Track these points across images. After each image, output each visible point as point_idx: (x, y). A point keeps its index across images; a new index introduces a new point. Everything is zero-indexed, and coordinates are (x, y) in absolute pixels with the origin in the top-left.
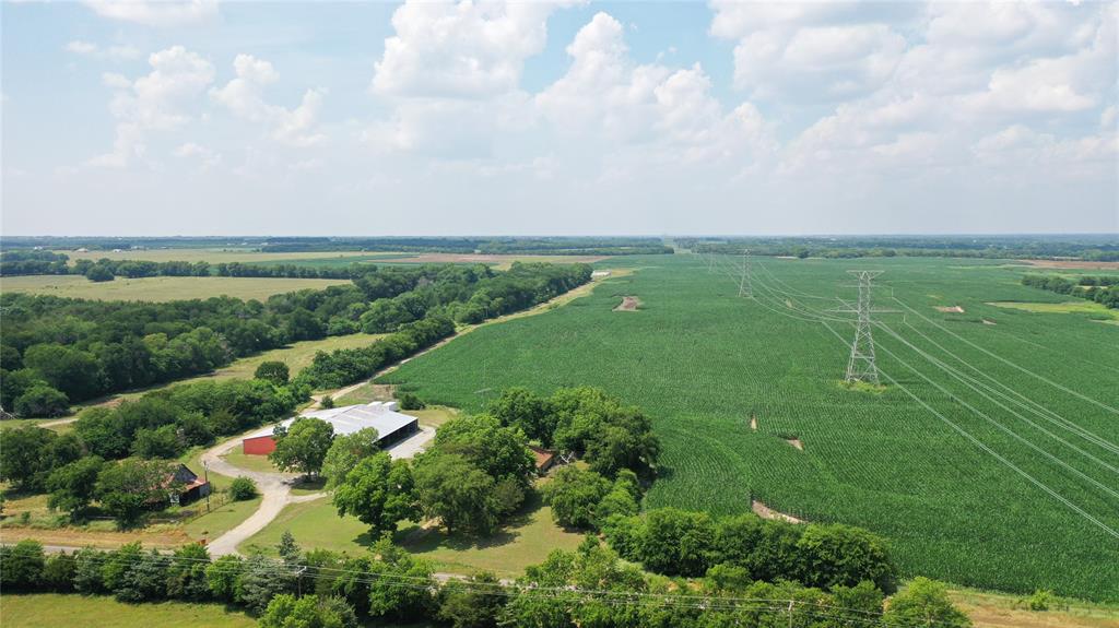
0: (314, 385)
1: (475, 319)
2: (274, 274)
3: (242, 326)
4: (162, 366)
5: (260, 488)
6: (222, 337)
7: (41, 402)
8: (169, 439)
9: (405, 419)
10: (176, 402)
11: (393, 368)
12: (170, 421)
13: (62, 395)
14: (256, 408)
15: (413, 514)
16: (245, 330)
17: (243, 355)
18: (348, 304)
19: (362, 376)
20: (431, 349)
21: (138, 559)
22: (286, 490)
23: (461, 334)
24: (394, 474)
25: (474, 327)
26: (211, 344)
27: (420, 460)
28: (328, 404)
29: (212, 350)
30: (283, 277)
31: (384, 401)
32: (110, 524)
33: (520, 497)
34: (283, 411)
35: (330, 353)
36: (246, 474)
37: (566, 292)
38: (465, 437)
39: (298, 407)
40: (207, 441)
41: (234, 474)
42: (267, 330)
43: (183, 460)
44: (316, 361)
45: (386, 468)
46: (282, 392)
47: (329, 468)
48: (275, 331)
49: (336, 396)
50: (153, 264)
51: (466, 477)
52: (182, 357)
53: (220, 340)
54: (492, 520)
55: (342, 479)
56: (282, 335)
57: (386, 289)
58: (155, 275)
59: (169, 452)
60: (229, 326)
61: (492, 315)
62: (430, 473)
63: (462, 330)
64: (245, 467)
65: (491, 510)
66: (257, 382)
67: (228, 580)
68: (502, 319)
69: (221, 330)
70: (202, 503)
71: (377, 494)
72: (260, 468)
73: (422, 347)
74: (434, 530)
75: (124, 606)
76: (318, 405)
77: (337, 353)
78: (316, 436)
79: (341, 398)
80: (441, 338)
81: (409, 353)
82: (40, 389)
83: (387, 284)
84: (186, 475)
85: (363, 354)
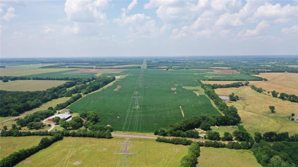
0: (57, 110)
1: (86, 93)
2: (46, 79)
3: (43, 98)
4: (31, 106)
5: (51, 125)
6: (40, 100)
7: (15, 114)
8: (38, 119)
9: (70, 115)
10: (38, 114)
11: (70, 105)
12: (38, 117)
13: (18, 113)
14: (49, 114)
15: (69, 127)
16: (44, 99)
17: (44, 103)
18: (62, 91)
19: (64, 108)
20: (77, 101)
21: (41, 132)
22: (54, 125)
23: (83, 97)
24: (67, 123)
25: (86, 95)
26: (38, 102)
27: (70, 121)
28: (59, 113)
29: (39, 103)
30: (48, 80)
31: (67, 112)
32: (35, 129)
33: (81, 125)
34: (53, 114)
35: (59, 104)
36: (49, 123)
37: (108, 84)
38: (75, 119)
39: (55, 113)
40: (43, 119)
41: (48, 123)
42: (47, 98)
43: (40, 122)
44: (57, 106)
45: (66, 122)
46: (52, 112)
47: (60, 122)
48: (49, 98)
49: (60, 111)
50: (17, 77)
51: (74, 123)
52: (34, 105)
53: (40, 101)
54: (77, 127)
55: (61, 123)
56: (50, 99)
57: (70, 85)
58: (18, 80)
59: (39, 121)
60: (41, 98)
61: (90, 92)
62: (70, 123)
63: (84, 96)
64: (49, 122)
65: (77, 126)
66: (49, 110)
67: (50, 133)
68: (92, 93)
69: (39, 99)
70: (45, 127)
71: (65, 125)
72: (51, 123)
73: (75, 101)
74: (71, 129)
75: (40, 136)
76: (57, 113)
77: (60, 104)
78: (58, 119)
79: (61, 112)
80: (79, 98)
81: (72, 102)
82: (14, 112)
83: (70, 84)
84: (42, 124)
85: (65, 104)
